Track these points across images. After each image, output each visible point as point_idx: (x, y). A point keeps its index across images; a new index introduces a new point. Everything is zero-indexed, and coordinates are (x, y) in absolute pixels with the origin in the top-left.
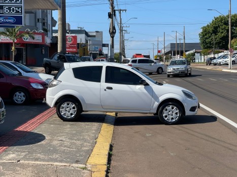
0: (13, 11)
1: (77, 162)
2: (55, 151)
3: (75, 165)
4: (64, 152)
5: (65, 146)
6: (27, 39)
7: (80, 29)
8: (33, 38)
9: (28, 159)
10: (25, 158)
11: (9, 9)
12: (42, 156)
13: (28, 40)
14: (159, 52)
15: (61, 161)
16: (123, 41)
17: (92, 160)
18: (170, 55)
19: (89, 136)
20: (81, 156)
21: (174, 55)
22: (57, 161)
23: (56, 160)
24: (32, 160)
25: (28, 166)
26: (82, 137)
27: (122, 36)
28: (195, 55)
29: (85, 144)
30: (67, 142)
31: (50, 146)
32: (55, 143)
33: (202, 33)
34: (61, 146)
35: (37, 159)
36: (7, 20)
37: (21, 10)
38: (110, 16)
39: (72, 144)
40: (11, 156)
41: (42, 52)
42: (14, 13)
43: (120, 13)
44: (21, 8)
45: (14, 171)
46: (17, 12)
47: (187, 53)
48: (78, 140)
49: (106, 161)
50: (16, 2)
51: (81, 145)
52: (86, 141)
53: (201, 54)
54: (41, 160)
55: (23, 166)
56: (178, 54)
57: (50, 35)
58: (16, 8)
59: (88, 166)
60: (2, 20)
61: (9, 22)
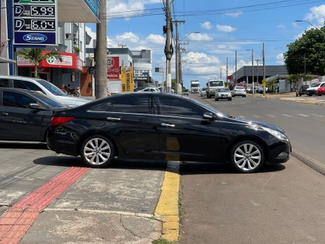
0: (44, 26)
1: (143, 211)
2: (113, 199)
3: (139, 214)
4: (125, 200)
5: (125, 194)
6: (52, 61)
8: (61, 60)
9: (86, 208)
10: (81, 205)
11: (39, 23)
12: (101, 205)
13: (53, 63)
14: (229, 78)
15: (124, 210)
16: (180, 64)
17: (159, 211)
18: (244, 82)
19: (151, 183)
20: (147, 205)
21: (250, 82)
22: (120, 210)
23: (118, 209)
24: (91, 208)
25: (88, 215)
26: (143, 185)
27: (179, 57)
28: (278, 82)
29: (148, 192)
30: (127, 191)
31: (107, 194)
32: (112, 190)
34: (120, 194)
35: (96, 208)
36: (36, 38)
37: (54, 25)
39: (132, 192)
40: (65, 204)
41: (72, 78)
42: (44, 30)
43: (176, 25)
44: (54, 22)
45: (73, 219)
46: (49, 27)
47: (268, 79)
48: (139, 188)
49: (176, 211)
50: (47, 14)
51: (144, 193)
52: (148, 189)
53: (286, 81)
54: (101, 209)
55: (81, 215)
56: (255, 81)
57: (82, 56)
58: (47, 22)
59: (157, 216)
60: (29, 37)
61: (38, 41)
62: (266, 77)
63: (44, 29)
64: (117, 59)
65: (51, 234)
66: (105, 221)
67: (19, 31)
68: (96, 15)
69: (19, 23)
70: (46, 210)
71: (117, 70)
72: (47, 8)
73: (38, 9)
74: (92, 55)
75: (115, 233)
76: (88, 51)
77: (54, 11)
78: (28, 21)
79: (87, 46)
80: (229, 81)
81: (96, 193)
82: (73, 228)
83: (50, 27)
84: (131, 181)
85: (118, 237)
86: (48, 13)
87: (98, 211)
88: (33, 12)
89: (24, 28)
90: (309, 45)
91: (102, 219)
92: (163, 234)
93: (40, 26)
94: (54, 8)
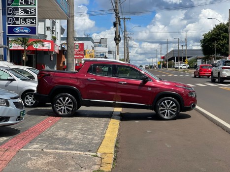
1: (89, 151)
2: (70, 142)
3: (87, 153)
4: (78, 143)
5: (78, 140)
6: (37, 46)
8: (43, 46)
9: (49, 149)
10: (47, 147)
12: (60, 147)
13: (38, 48)
15: (76, 150)
17: (102, 150)
18: (173, 61)
19: (98, 132)
20: (92, 146)
21: (177, 61)
23: (72, 150)
24: (53, 149)
25: (50, 153)
26: (92, 133)
28: (197, 61)
29: (95, 138)
30: (80, 136)
31: (66, 139)
32: (70, 137)
33: (204, 40)
34: (75, 139)
35: (57, 149)
37: (36, 21)
38: (115, 25)
39: (84, 138)
40: (35, 146)
41: (51, 58)
43: (124, 21)
44: (36, 19)
45: (39, 157)
47: (190, 59)
48: (89, 135)
49: (113, 151)
50: (31, 14)
51: (92, 138)
52: (95, 136)
53: (202, 61)
54: (60, 149)
55: (46, 154)
56: (181, 60)
57: (58, 42)
58: (31, 19)
59: (99, 154)
60: (18, 30)
61: (24, 32)
62: (188, 57)
63: (28, 24)
64: (82, 45)
65: (23, 166)
66: (62, 157)
67: (11, 25)
68: (67, 14)
69: (11, 20)
70: (21, 150)
71: (82, 52)
72: (30, 9)
73: (24, 10)
74: (65, 42)
75: (68, 166)
76: (62, 39)
77: (35, 12)
78: (17, 19)
79: (62, 36)
81: (59, 139)
82: (39, 162)
83: (33, 23)
84: (84, 130)
85: (69, 169)
87: (58, 151)
89: (14, 23)
90: (218, 35)
91: (60, 156)
92: (101, 166)
93: (26, 22)
94: (35, 10)
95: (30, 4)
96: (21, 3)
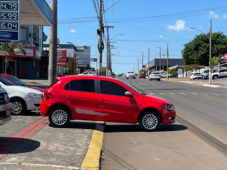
0: (10, 27)
1: (72, 165)
2: (51, 155)
4: (59, 156)
5: (60, 151)
6: (19, 53)
7: (69, 44)
9: (29, 162)
10: (25, 161)
11: (6, 25)
12: (40, 160)
13: (19, 54)
14: (144, 66)
15: (58, 164)
16: (110, 56)
17: (85, 164)
18: (154, 69)
19: (81, 142)
20: (76, 160)
21: (158, 70)
23: (53, 163)
24: (32, 162)
25: (29, 168)
26: (75, 144)
27: (109, 51)
28: (177, 70)
29: (78, 150)
30: (62, 148)
31: (47, 151)
32: (51, 148)
33: (185, 50)
34: (56, 151)
35: (36, 162)
37: (17, 26)
38: (99, 32)
39: (66, 149)
40: (13, 159)
41: (33, 65)
42: (10, 29)
43: (108, 29)
44: (17, 24)
46: (13, 28)
47: (171, 68)
48: (72, 146)
49: (98, 164)
50: (12, 19)
51: (76, 150)
52: (78, 147)
53: (183, 70)
54: (40, 163)
55: (24, 168)
56: (162, 69)
57: (41, 49)
58: (12, 24)
59: (82, 168)
64: (65, 52)
68: (50, 21)
71: (65, 60)
72: (12, 14)
73: (6, 15)
74: (48, 49)
77: (17, 17)
80: (144, 69)
83: (15, 28)
84: (66, 141)
86: (13, 17)
88: (2, 17)
93: (7, 27)
94: (17, 14)
95: (13, 9)
96: (3, 8)
